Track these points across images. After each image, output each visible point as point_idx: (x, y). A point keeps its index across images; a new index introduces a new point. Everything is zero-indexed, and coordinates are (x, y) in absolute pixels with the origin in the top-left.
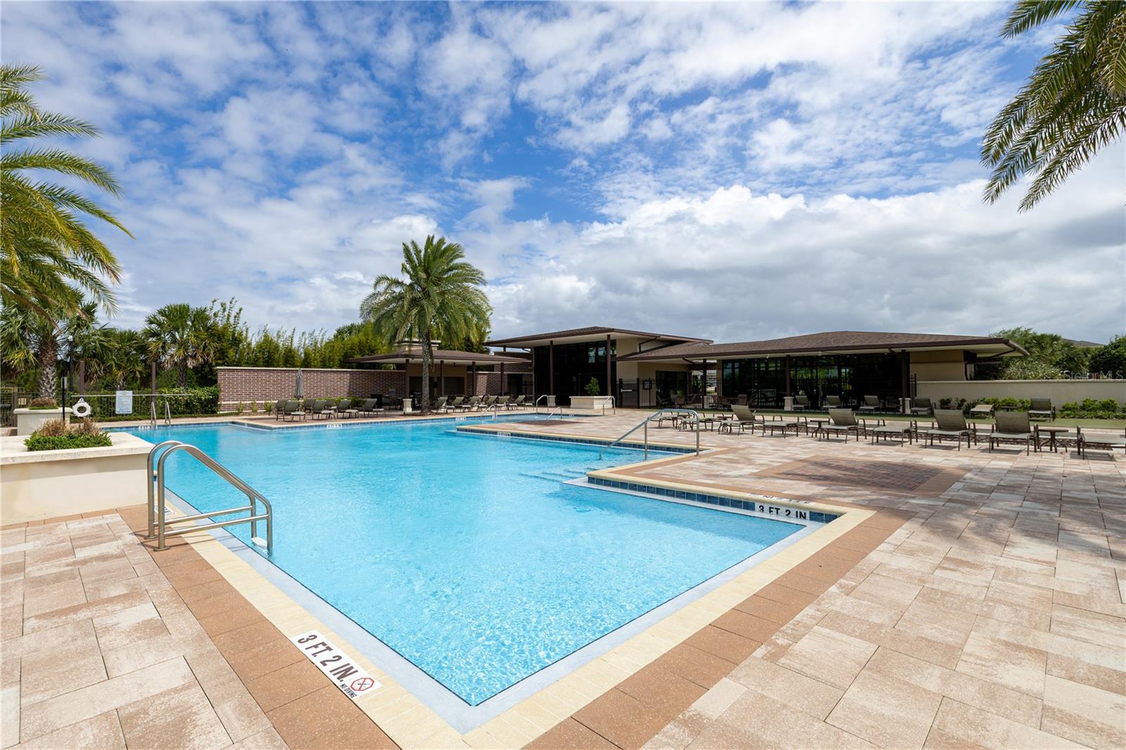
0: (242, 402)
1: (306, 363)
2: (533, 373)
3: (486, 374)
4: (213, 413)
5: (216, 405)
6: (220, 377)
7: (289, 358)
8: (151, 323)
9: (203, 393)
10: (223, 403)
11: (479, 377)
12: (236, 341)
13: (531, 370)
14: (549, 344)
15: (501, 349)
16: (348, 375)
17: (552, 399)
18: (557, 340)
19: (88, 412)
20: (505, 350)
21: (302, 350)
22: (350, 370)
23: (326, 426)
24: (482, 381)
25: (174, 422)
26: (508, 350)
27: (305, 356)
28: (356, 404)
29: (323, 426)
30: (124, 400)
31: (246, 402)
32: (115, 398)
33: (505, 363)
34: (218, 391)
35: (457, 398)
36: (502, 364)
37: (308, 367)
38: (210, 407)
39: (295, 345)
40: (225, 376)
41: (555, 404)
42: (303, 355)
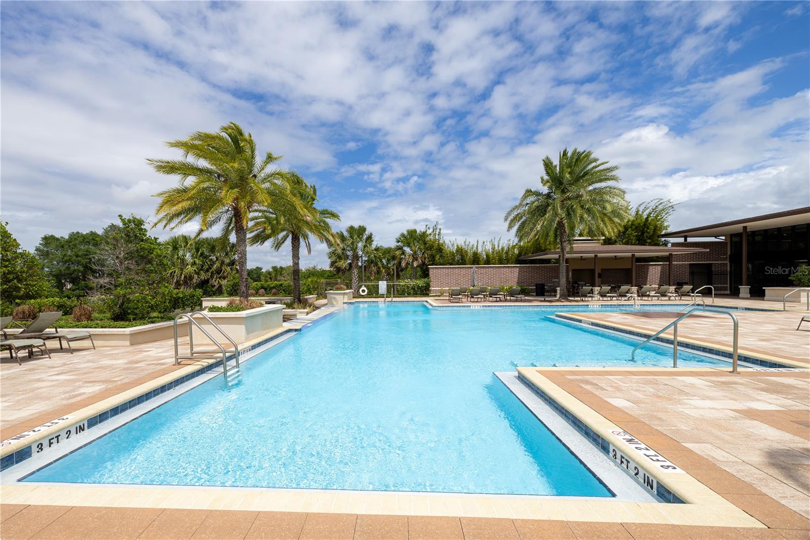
0: (443, 288)
1: (488, 261)
2: (728, 262)
3: (660, 265)
4: (427, 295)
5: (428, 290)
6: (431, 272)
7: (476, 259)
8: (398, 242)
9: (420, 282)
10: (432, 289)
11: (650, 268)
12: (440, 249)
13: (725, 259)
14: (741, 231)
15: (682, 240)
16: (518, 269)
17: (744, 289)
18: (750, 225)
19: (366, 293)
20: (686, 240)
21: (484, 253)
22: (519, 265)
23: (470, 306)
24: (655, 272)
25: (394, 299)
26: (690, 240)
27: (487, 257)
28: (524, 292)
29: (467, 306)
30: (383, 286)
31: (445, 288)
32: (378, 285)
33: (674, 253)
34: (429, 281)
35: (622, 287)
36: (671, 255)
37: (489, 264)
38: (425, 291)
39: (480, 250)
40: (434, 271)
41: (749, 296)
42: (485, 257)
